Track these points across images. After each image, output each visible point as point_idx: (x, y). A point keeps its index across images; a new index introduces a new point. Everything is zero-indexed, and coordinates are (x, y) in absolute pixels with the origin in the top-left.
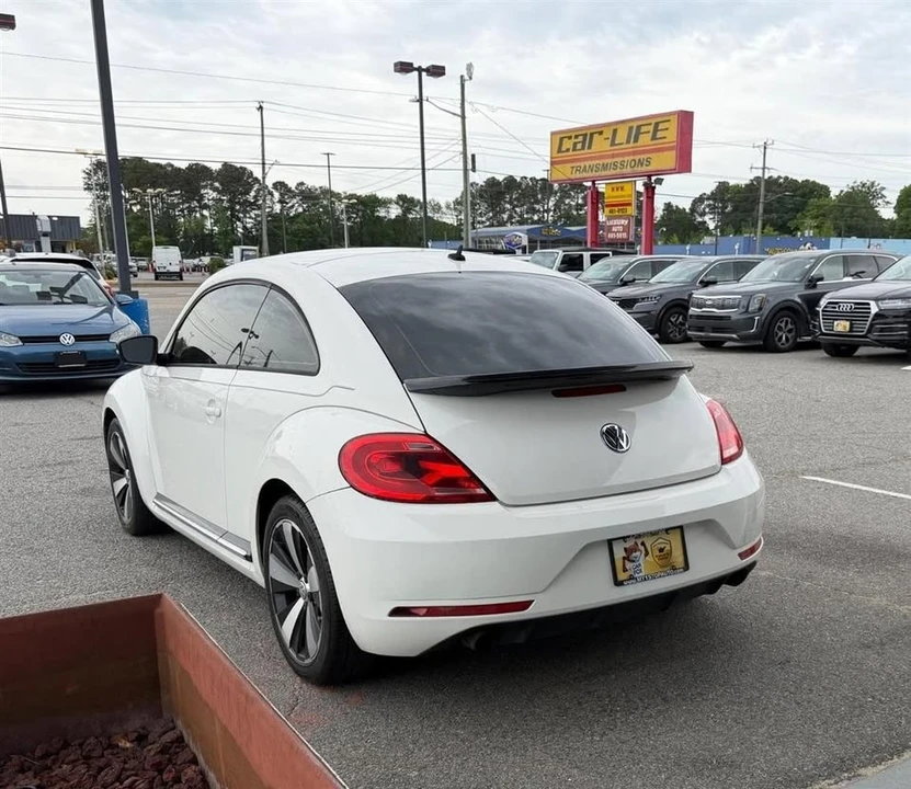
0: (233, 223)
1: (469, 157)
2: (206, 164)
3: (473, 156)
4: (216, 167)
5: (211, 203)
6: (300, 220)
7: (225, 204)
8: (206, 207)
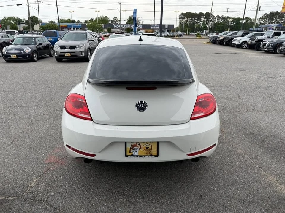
0: (206, 25)
1: (259, 7)
2: (203, 13)
3: (260, 7)
4: (205, 13)
5: (202, 21)
6: (221, 24)
7: (205, 21)
8: (201, 22)
